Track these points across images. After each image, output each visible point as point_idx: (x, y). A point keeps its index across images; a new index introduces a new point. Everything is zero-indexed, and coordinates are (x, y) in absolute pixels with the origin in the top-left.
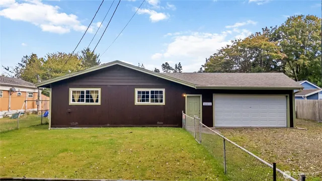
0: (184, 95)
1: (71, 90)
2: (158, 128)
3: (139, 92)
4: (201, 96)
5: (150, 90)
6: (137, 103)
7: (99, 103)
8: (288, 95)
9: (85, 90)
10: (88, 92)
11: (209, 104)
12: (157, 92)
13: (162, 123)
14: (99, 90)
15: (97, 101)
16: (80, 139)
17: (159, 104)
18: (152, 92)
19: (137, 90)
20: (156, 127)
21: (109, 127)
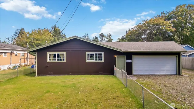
0: (115, 56)
1: (48, 53)
2: (100, 76)
3: (88, 55)
4: (125, 56)
5: (95, 53)
6: (87, 61)
7: (65, 61)
9: (56, 53)
10: (58, 55)
11: (130, 61)
12: (99, 54)
13: (102, 73)
14: (65, 53)
15: (64, 60)
16: (56, 83)
17: (100, 61)
19: (87, 53)
20: (99, 75)
21: (71, 75)
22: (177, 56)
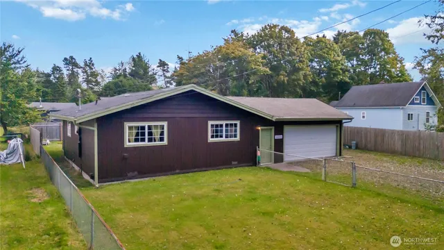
0: (259, 128)
1: (127, 125)
2: (234, 169)
3: (212, 126)
4: (273, 127)
5: (224, 123)
6: (210, 140)
7: (166, 143)
8: (339, 125)
9: (146, 124)
10: (150, 128)
11: (280, 137)
12: (231, 125)
13: (236, 163)
14: (165, 124)
17: (233, 139)
18: (227, 125)
19: (210, 123)
21: (179, 173)
22: (337, 126)
